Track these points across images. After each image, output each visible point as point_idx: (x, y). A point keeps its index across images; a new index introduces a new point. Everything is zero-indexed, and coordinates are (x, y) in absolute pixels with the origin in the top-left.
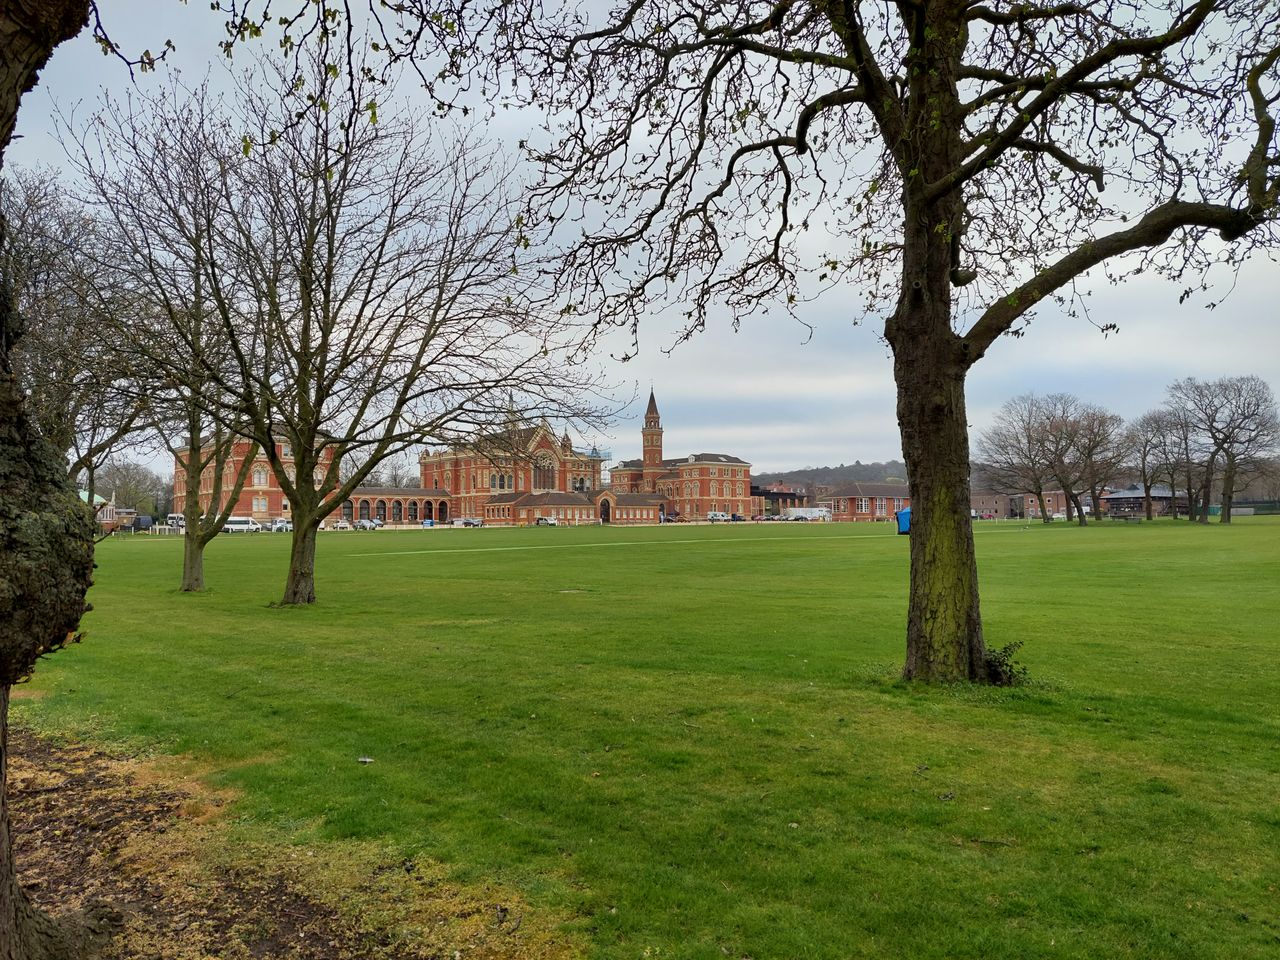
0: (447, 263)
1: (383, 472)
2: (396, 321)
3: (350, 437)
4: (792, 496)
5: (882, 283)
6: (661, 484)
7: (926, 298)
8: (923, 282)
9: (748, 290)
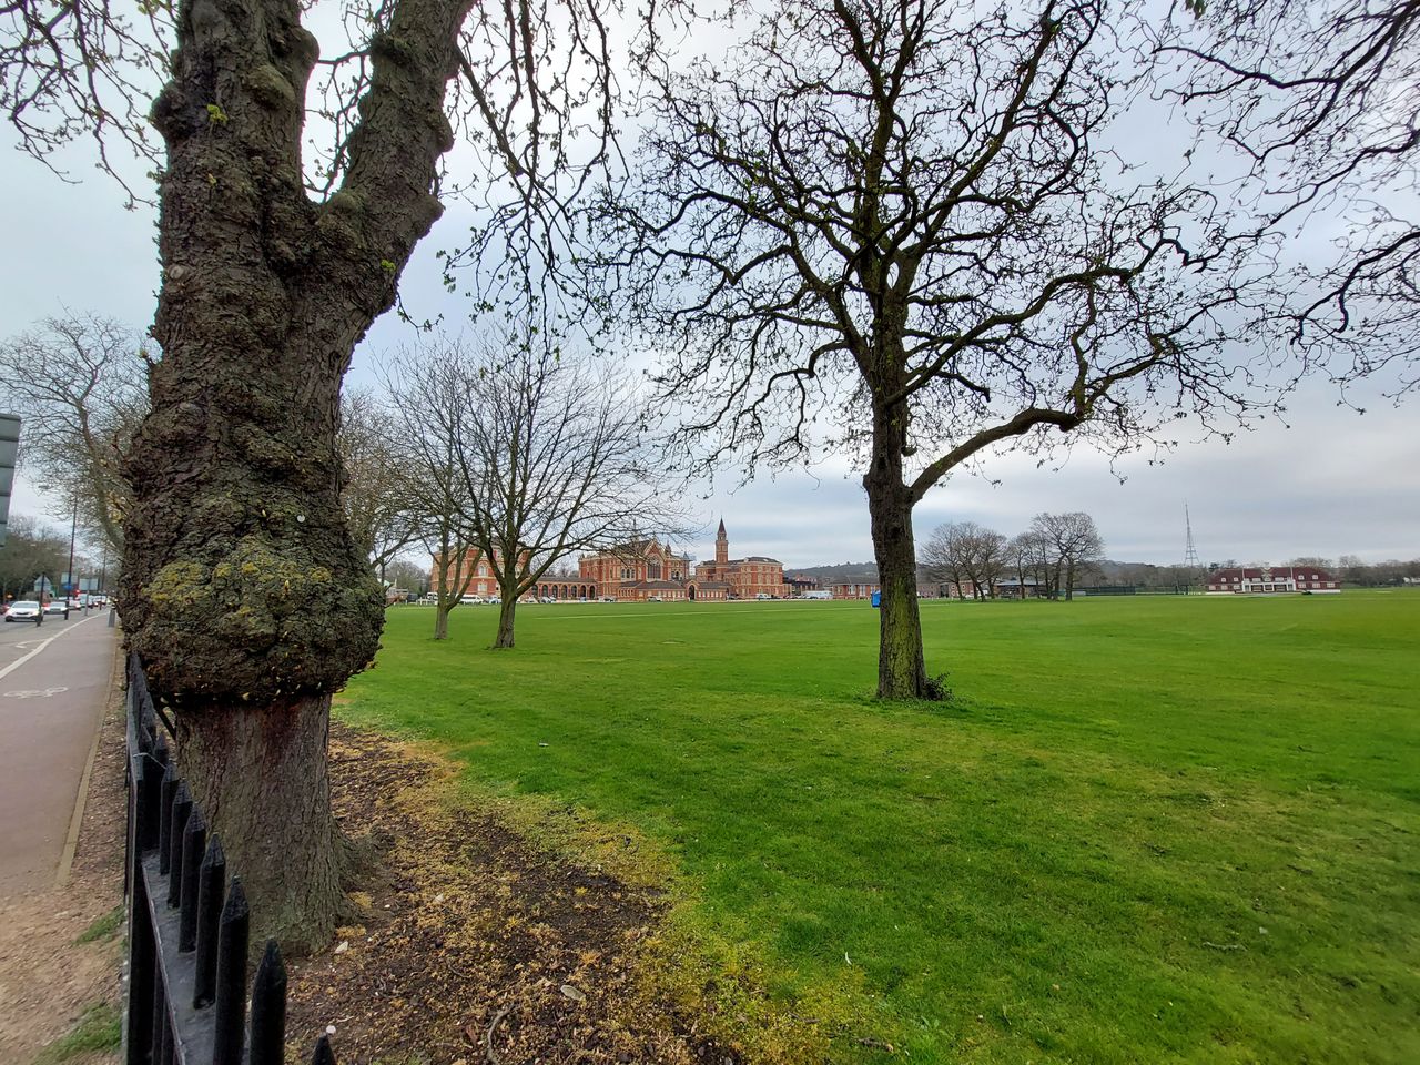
0: (598, 441)
1: (556, 567)
2: (567, 476)
3: (538, 546)
4: (809, 583)
5: (861, 454)
6: (726, 577)
7: (887, 462)
8: (885, 454)
9: (780, 458)
